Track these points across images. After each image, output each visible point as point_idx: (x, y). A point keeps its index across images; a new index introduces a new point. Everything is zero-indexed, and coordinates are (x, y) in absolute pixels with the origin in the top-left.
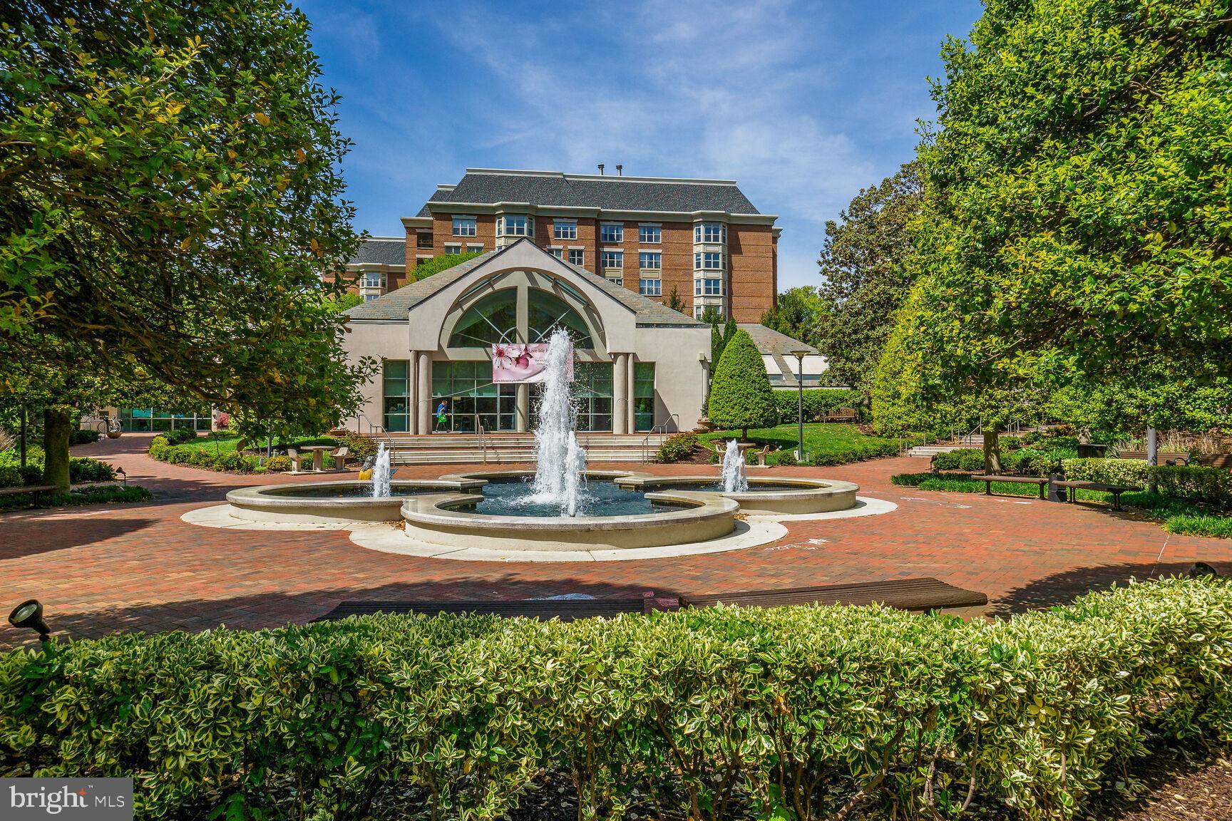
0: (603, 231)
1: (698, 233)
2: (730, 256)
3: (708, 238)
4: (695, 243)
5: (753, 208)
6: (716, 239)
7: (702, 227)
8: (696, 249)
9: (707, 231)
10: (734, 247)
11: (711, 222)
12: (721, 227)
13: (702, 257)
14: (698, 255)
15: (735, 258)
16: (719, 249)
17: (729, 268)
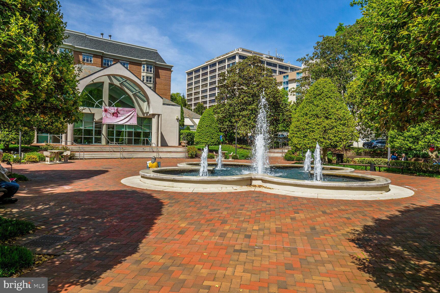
0: (104, 62)
1: (143, 68)
2: (155, 79)
3: (147, 70)
4: (142, 71)
5: (164, 61)
6: (151, 71)
7: (145, 66)
8: (143, 74)
9: (147, 68)
10: (157, 75)
11: (149, 65)
12: (153, 67)
13: (145, 77)
14: (143, 76)
15: (157, 79)
16: (152, 75)
17: (155, 83)
